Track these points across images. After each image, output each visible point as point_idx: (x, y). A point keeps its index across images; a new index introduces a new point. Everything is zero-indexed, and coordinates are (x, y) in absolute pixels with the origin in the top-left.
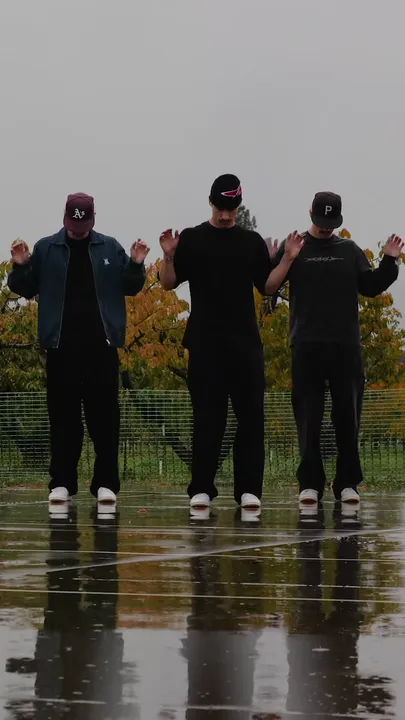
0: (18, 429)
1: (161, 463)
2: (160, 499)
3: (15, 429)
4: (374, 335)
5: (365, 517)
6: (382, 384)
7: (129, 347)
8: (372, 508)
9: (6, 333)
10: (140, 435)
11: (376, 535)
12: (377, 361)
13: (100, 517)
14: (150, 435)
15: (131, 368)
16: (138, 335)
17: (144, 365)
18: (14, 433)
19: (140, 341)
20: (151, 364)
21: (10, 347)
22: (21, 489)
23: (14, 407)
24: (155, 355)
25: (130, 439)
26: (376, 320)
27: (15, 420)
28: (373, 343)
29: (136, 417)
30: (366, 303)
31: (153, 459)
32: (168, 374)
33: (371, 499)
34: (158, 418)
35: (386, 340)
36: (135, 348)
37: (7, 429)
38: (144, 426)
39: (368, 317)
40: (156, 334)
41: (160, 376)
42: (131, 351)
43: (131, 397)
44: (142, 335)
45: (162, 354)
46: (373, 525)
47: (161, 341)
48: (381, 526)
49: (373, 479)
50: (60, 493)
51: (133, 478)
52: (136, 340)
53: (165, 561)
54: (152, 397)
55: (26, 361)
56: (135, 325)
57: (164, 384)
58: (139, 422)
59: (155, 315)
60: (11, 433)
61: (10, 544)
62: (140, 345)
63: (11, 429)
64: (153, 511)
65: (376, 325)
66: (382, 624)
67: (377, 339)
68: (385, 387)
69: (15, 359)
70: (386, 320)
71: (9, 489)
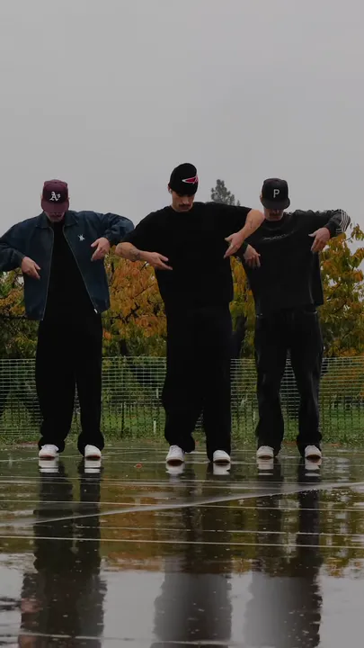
0: (26, 392)
1: (155, 422)
2: (154, 455)
3: (23, 392)
4: (346, 308)
5: (338, 471)
6: (354, 352)
7: (126, 319)
8: (346, 463)
9: (16, 305)
10: (136, 398)
11: (348, 488)
12: (349, 331)
13: (87, 471)
14: (145, 398)
15: (128, 337)
16: (134, 307)
17: (140, 334)
18: (22, 396)
19: (137, 312)
20: (146, 334)
21: (19, 318)
22: (29, 446)
23: (23, 373)
24: (150, 325)
25: (127, 402)
26: (348, 294)
27: (24, 384)
28: (345, 315)
29: (133, 382)
30: (340, 279)
31: (148, 418)
32: (161, 342)
33: (344, 455)
34: (153, 382)
35: (357, 312)
36: (131, 319)
37: (17, 392)
38: (139, 390)
39: (341, 292)
40: (151, 307)
41: (154, 345)
42: (128, 322)
43: (128, 363)
44: (138, 308)
45: (156, 324)
46: (345, 479)
47: (155, 312)
48: (352, 480)
49: (345, 438)
50: (49, 450)
51: (129, 436)
52: (133, 311)
53: (158, 511)
54: (147, 363)
55: (34, 331)
56: (132, 298)
57: (158, 352)
58: (135, 386)
59: (149, 289)
60: (20, 396)
61: (19, 495)
62: (136, 316)
63: (20, 392)
64: (147, 465)
65: (348, 299)
66: (354, 568)
67: (349, 311)
68: (356, 355)
69: (24, 330)
70: (357, 294)
71: (18, 446)
